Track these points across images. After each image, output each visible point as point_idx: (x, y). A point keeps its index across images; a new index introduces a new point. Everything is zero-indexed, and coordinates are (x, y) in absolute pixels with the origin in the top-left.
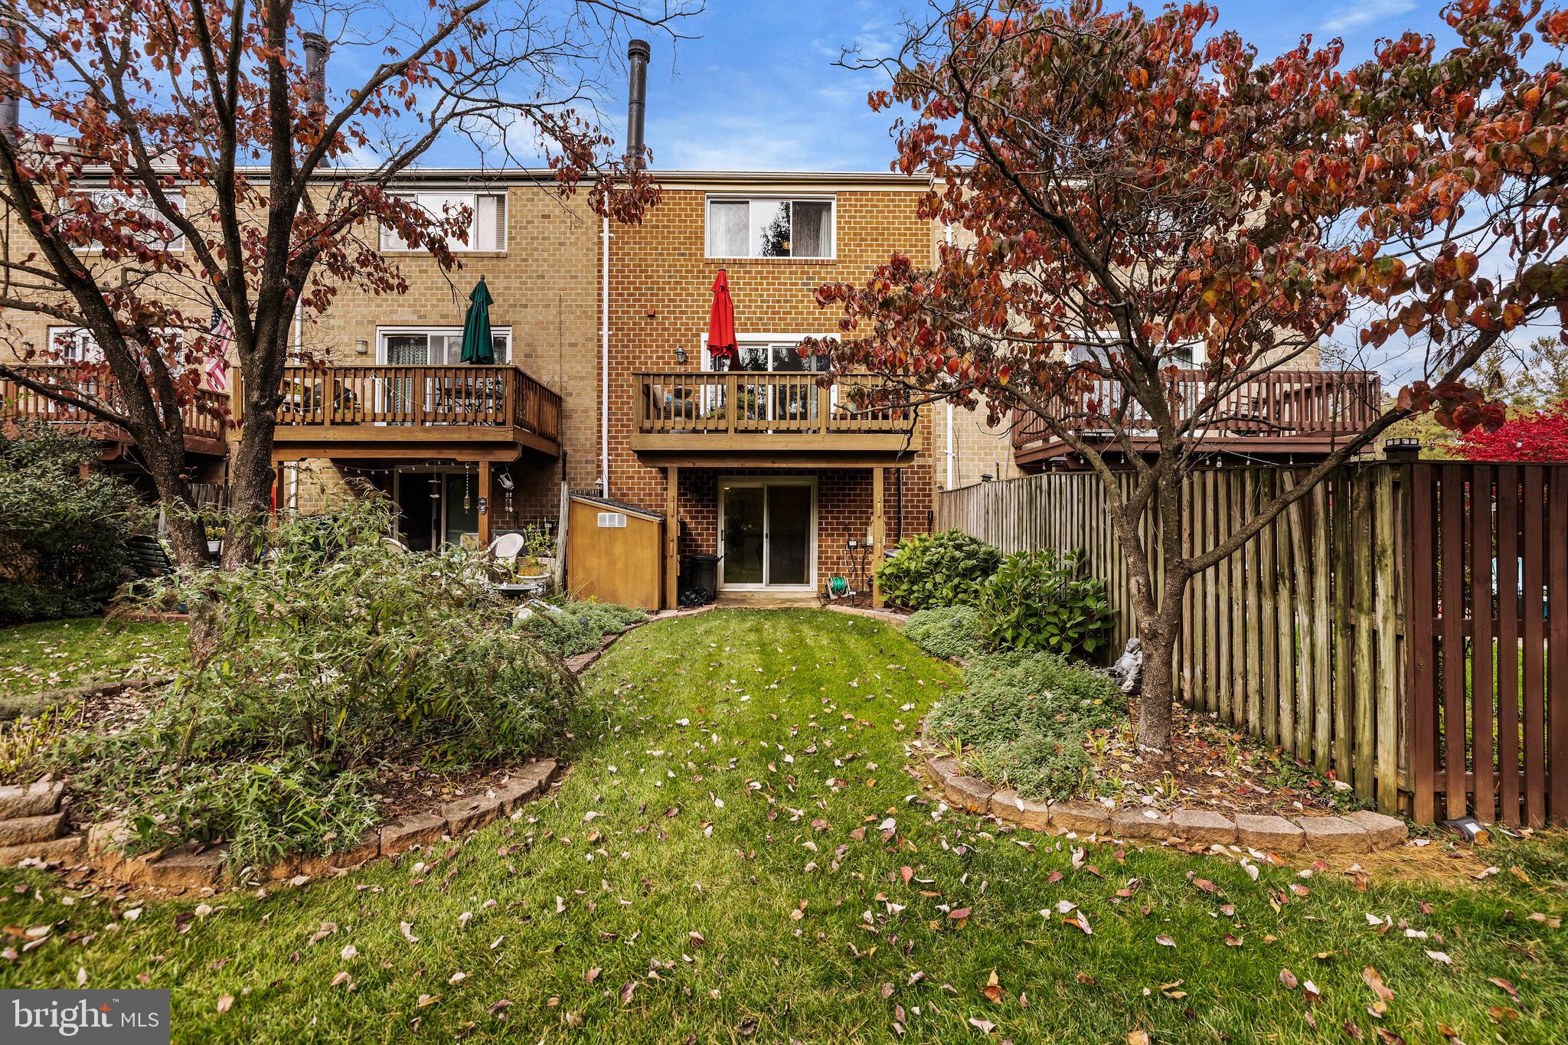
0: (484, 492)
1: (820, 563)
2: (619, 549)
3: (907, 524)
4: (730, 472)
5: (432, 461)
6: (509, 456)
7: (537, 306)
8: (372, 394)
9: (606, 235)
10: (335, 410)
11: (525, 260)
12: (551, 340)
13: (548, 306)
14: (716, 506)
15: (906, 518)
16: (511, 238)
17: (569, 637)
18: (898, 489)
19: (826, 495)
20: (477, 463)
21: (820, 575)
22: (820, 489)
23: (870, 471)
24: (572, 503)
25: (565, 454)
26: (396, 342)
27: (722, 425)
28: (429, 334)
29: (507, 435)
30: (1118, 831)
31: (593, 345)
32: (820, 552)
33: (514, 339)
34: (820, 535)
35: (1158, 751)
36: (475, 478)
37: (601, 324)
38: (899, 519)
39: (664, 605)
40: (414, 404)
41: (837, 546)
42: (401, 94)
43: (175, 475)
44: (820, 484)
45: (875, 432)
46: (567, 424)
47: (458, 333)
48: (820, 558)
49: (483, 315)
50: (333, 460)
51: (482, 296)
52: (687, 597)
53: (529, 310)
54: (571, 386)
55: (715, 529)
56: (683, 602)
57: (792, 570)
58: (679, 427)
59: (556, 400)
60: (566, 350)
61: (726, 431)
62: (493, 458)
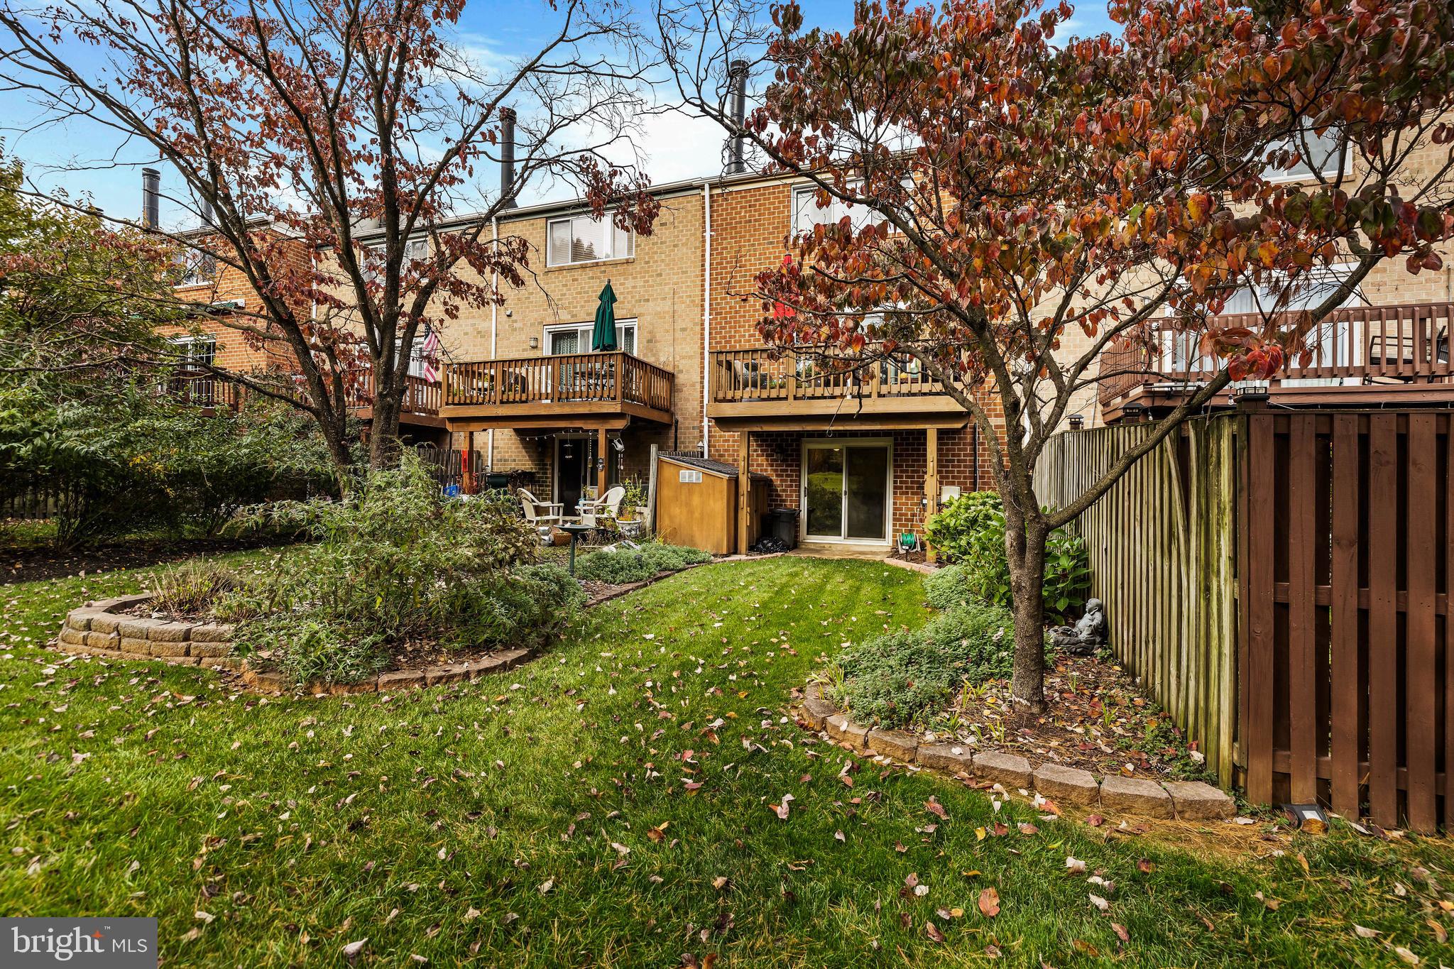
0: (602, 454)
1: (894, 519)
2: (696, 500)
3: (984, 483)
4: (811, 434)
5: (566, 430)
6: (620, 424)
7: (656, 299)
8: (540, 380)
9: (707, 235)
10: (503, 392)
11: (647, 263)
12: (666, 326)
13: (664, 299)
14: (799, 466)
15: (982, 477)
16: (637, 246)
17: (622, 569)
18: (974, 449)
19: (901, 455)
20: (597, 431)
21: (894, 531)
22: (895, 450)
23: (924, 432)
24: (660, 462)
25: (677, 422)
26: (558, 337)
27: (783, 394)
28: (580, 329)
29: (616, 408)
30: (920, 760)
31: (698, 328)
32: (895, 509)
33: (639, 328)
34: (895, 493)
35: (1024, 702)
36: (595, 443)
37: (703, 310)
38: (975, 478)
39: (734, 550)
40: (553, 386)
41: (908, 503)
42: (464, 168)
43: (339, 442)
44: (896, 445)
45: (925, 394)
46: (678, 396)
47: (591, 327)
48: (894, 514)
49: (608, 311)
50: (515, 430)
51: (608, 296)
52: (764, 545)
53: (650, 303)
54: (682, 364)
55: (799, 486)
56: (752, 548)
57: (870, 526)
58: (746, 396)
59: (670, 377)
60: (679, 334)
61: (786, 398)
62: (609, 427)
